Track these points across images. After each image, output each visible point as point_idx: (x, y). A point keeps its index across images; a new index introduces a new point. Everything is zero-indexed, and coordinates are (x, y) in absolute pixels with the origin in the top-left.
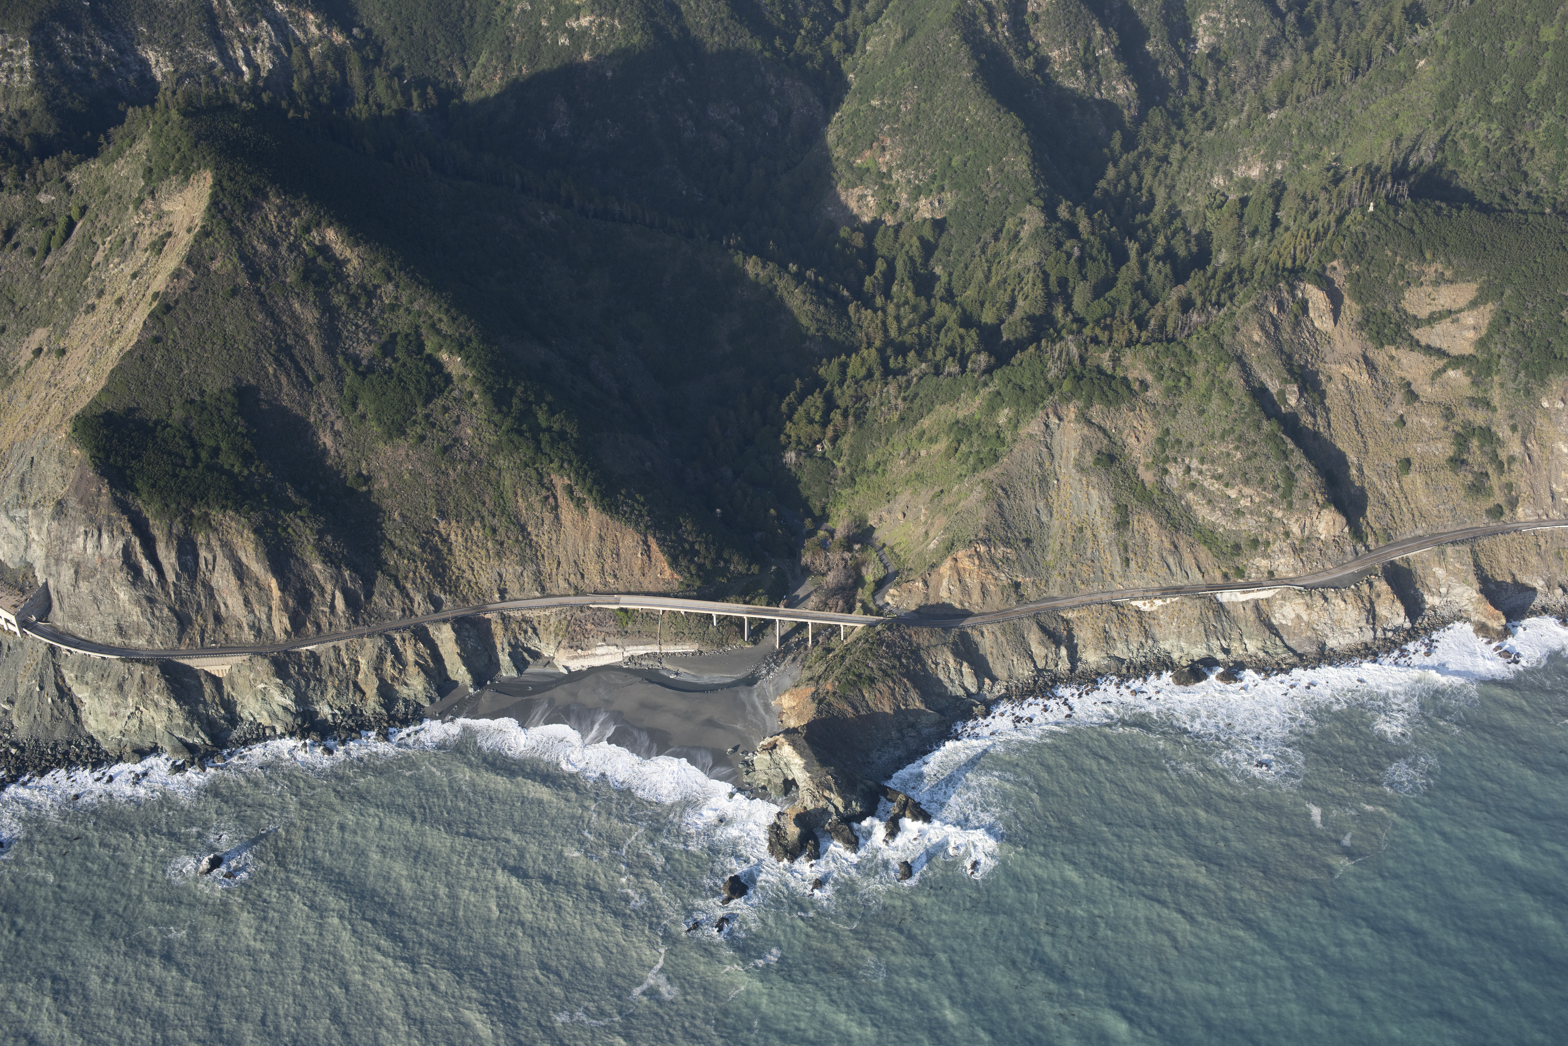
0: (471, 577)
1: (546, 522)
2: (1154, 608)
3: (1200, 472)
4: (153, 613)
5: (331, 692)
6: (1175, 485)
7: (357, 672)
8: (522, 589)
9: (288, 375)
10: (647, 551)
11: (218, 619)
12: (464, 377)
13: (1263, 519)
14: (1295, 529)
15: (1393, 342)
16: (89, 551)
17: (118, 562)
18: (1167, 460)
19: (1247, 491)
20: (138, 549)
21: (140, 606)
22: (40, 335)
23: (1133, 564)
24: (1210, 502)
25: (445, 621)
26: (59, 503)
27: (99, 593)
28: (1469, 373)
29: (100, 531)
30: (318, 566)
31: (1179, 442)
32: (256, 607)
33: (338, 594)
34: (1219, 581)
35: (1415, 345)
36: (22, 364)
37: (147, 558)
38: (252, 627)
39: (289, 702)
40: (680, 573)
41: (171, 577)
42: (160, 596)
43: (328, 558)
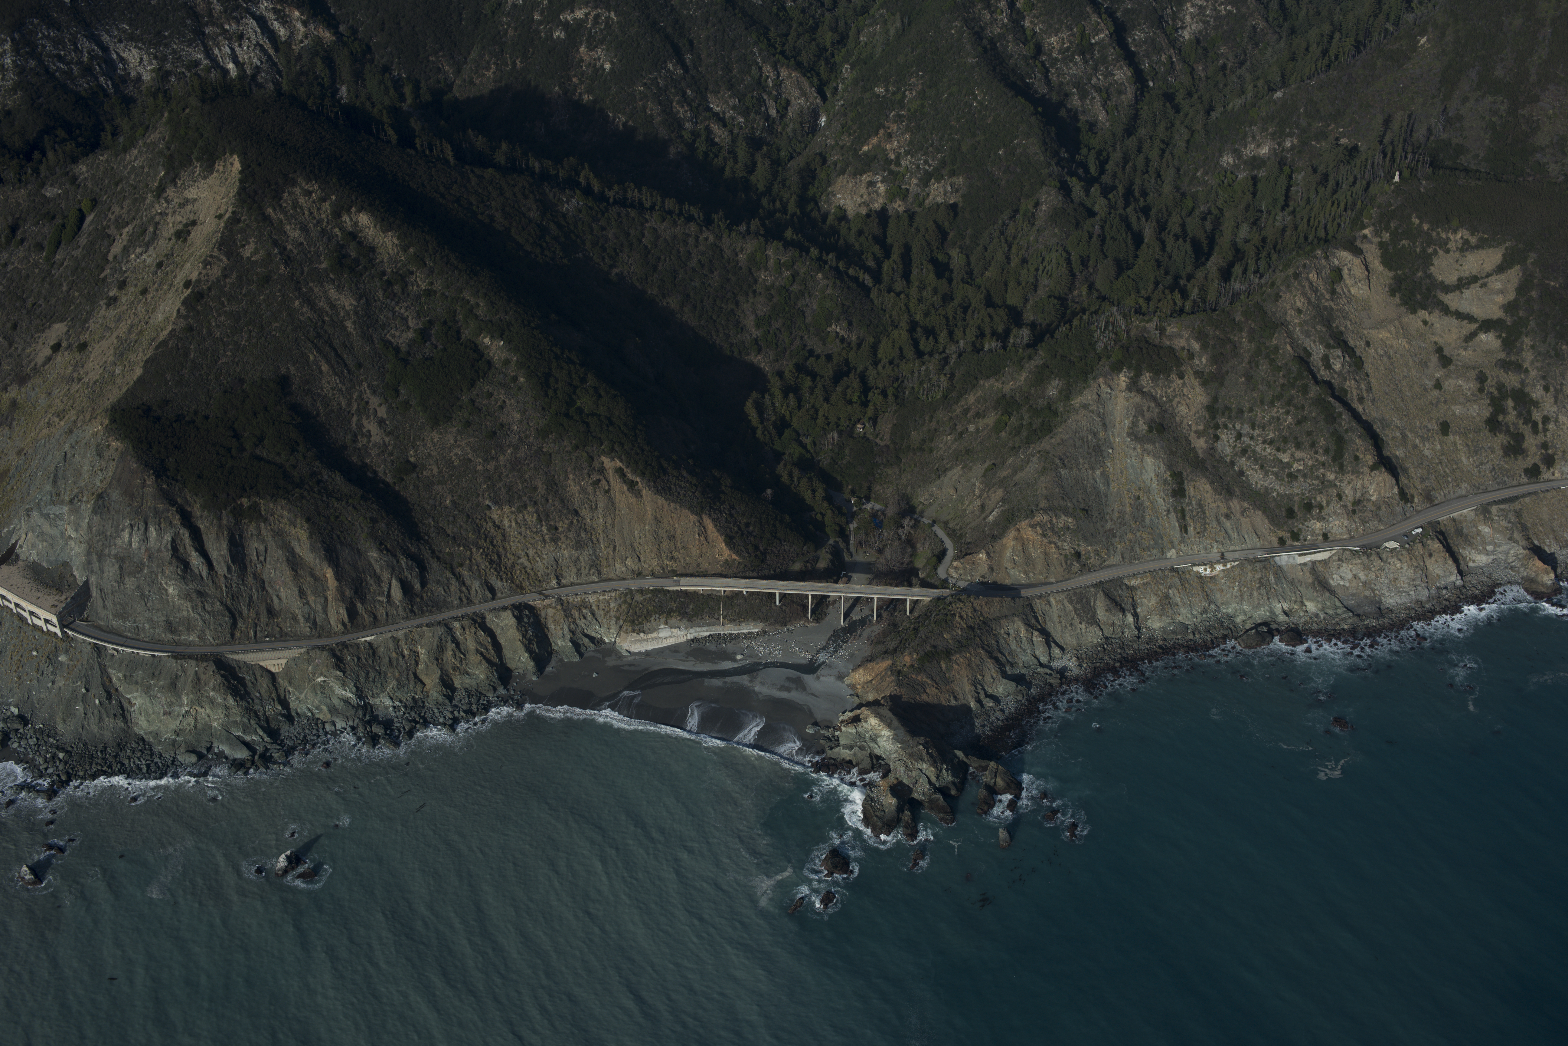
0: (526, 563)
1: (600, 505)
2: (1215, 573)
3: (1252, 438)
4: (204, 608)
5: (392, 684)
6: (1228, 450)
7: (417, 663)
8: (579, 573)
9: (328, 362)
10: (703, 532)
11: (271, 612)
12: (507, 362)
13: (1316, 482)
14: (1348, 491)
15: (1424, 308)
16: (135, 545)
17: (167, 555)
18: (1217, 427)
19: (1299, 454)
20: (187, 541)
21: (191, 600)
22: (58, 329)
23: (1191, 529)
24: (1262, 467)
25: (505, 608)
26: (100, 496)
27: (147, 588)
28: (1499, 337)
29: (146, 524)
30: (373, 555)
31: (1228, 408)
32: (311, 598)
33: (394, 583)
34: (1275, 544)
35: (1446, 310)
36: (40, 360)
37: (196, 550)
38: (307, 619)
39: (350, 695)
40: (737, 553)
41: (221, 570)
42: (211, 590)
43: (381, 546)
